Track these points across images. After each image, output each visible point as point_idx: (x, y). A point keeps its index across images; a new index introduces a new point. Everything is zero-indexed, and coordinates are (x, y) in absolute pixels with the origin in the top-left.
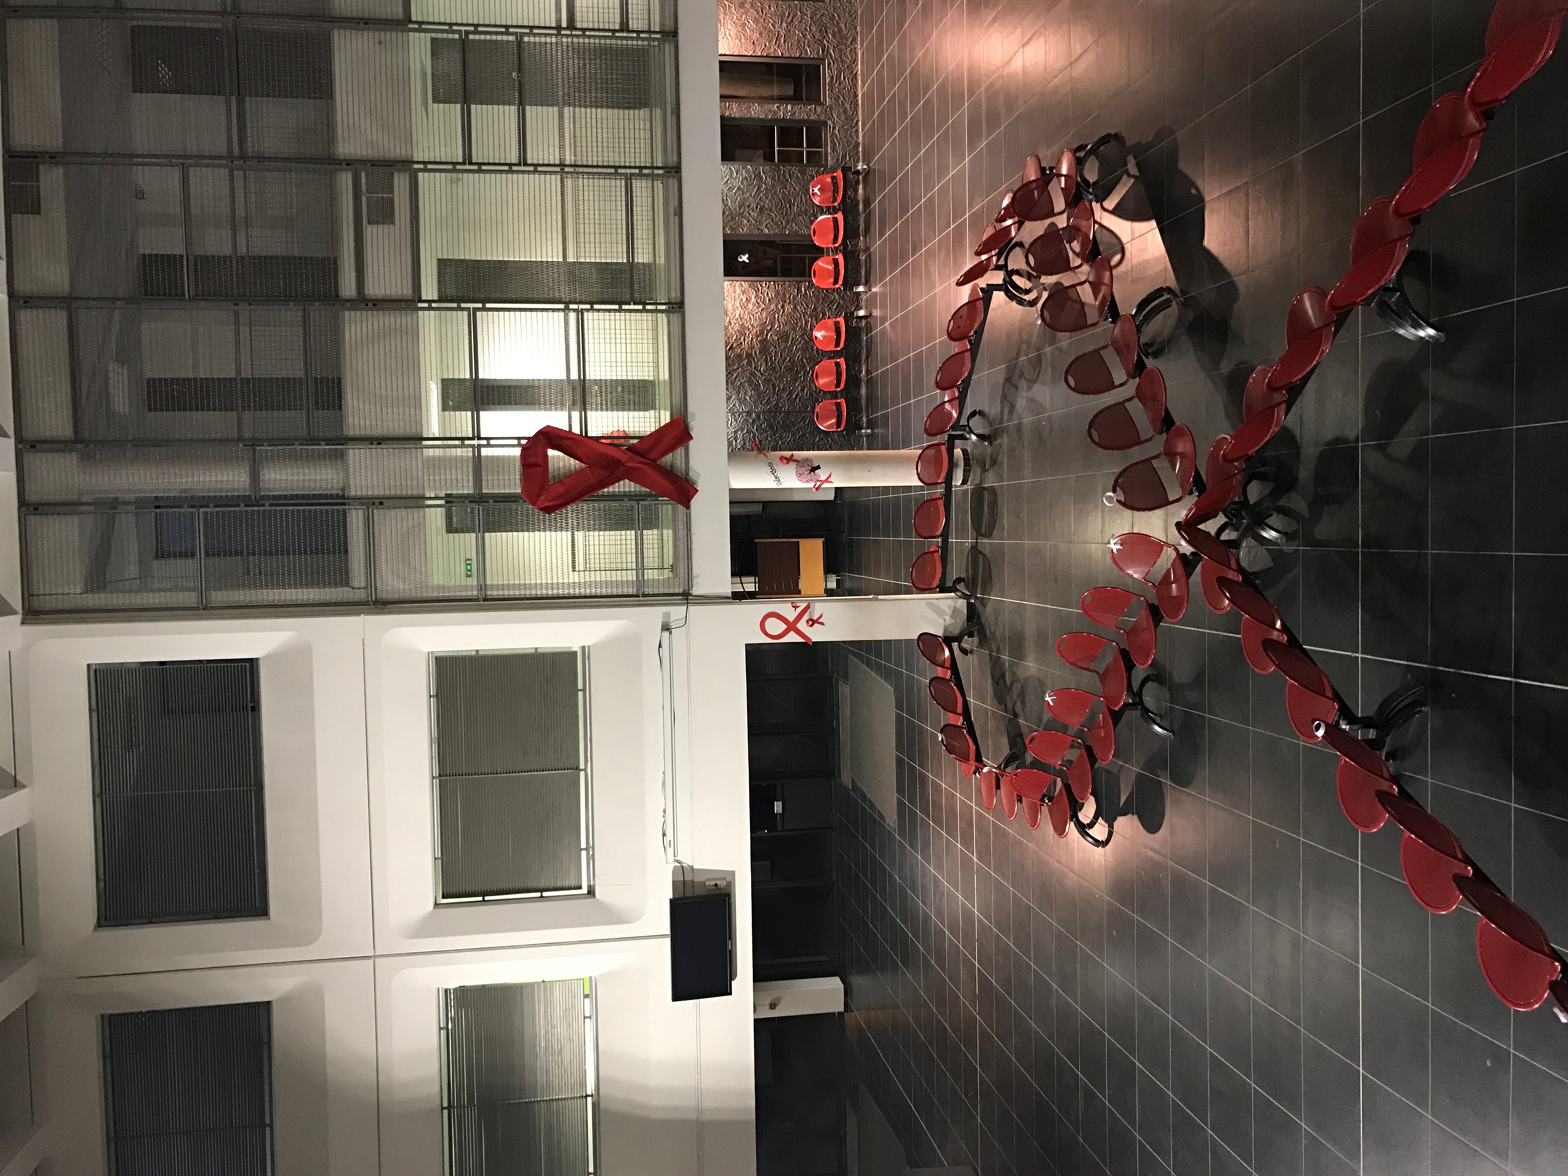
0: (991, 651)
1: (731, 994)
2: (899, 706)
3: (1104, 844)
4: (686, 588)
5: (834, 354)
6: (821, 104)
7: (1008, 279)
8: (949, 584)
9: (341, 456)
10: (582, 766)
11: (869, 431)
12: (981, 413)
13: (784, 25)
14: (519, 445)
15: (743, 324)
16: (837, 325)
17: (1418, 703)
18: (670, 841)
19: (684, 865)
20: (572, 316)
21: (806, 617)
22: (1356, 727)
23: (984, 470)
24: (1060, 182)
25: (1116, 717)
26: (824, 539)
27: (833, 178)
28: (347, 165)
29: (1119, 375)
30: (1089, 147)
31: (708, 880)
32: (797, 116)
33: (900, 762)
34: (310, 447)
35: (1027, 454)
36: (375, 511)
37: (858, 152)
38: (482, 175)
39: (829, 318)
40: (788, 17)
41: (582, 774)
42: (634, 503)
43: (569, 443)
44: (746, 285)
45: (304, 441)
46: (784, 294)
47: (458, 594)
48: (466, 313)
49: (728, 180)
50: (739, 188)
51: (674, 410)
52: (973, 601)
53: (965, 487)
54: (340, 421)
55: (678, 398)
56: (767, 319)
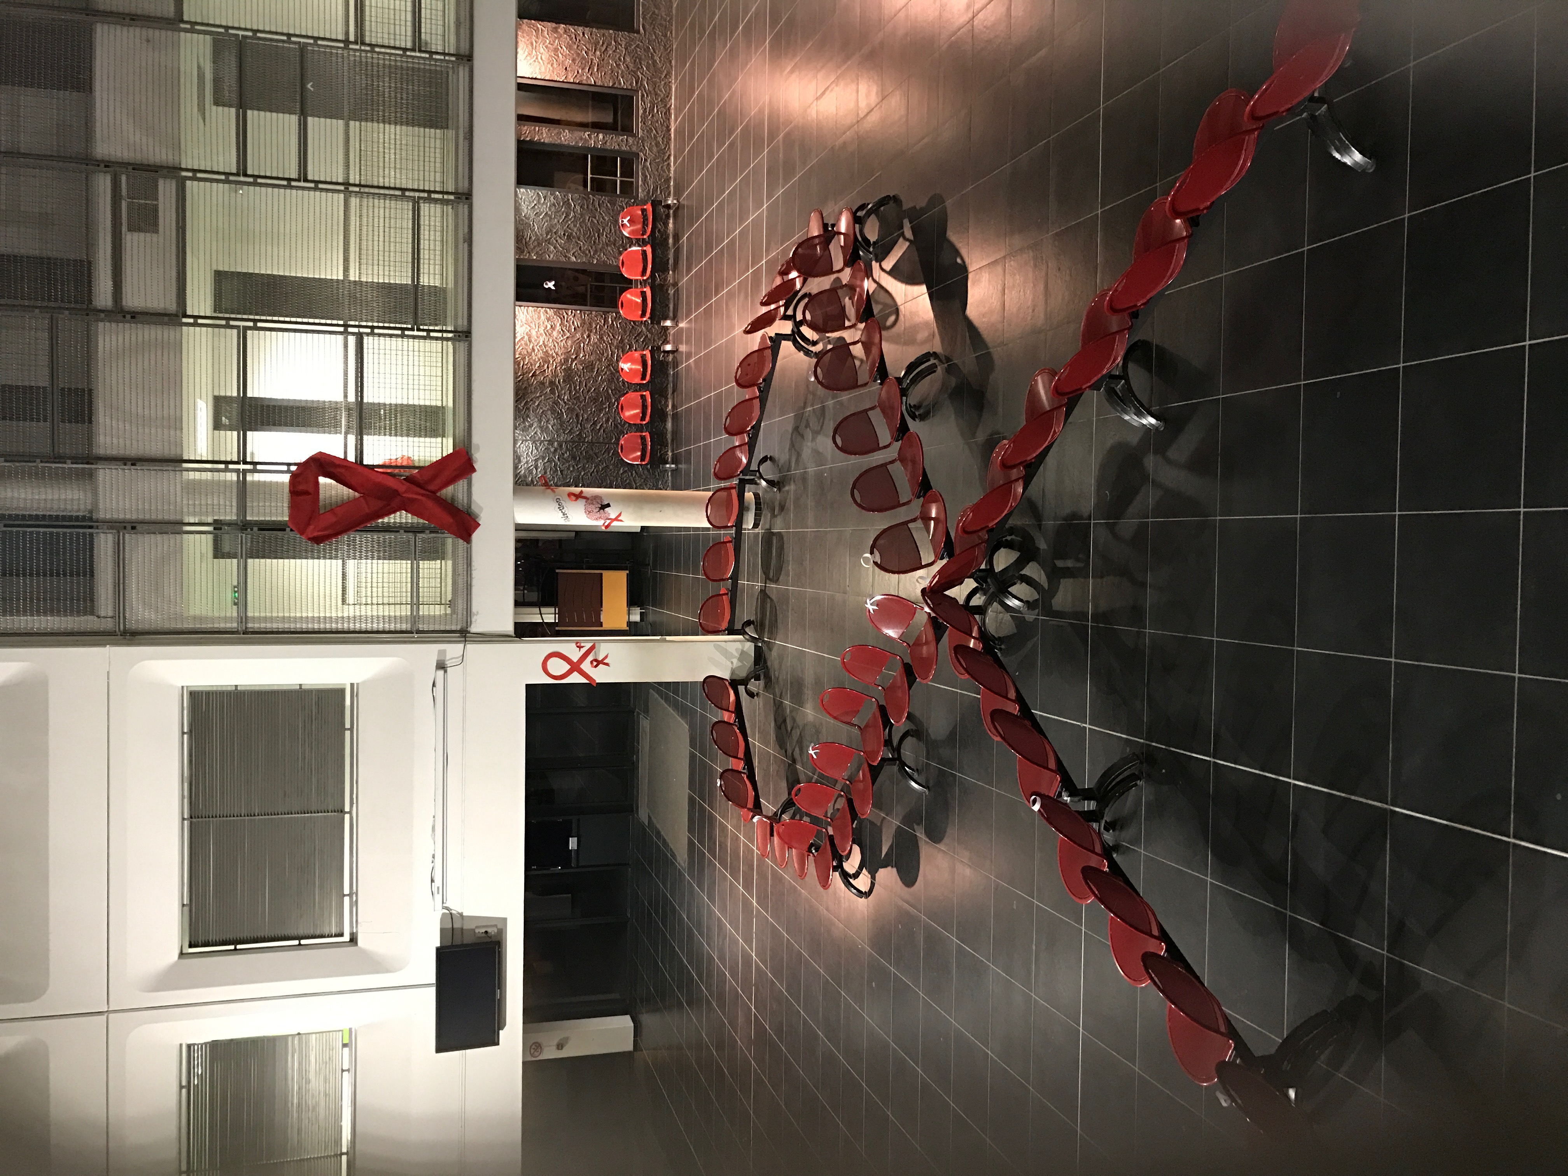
0: (774, 695)
1: (498, 1044)
2: (693, 744)
3: (867, 894)
4: (465, 625)
5: (641, 387)
6: (634, 136)
7: (796, 330)
8: (738, 626)
9: (91, 476)
10: (347, 809)
11: (673, 466)
12: (771, 458)
13: (598, 53)
14: (288, 471)
15: (547, 351)
16: (643, 357)
17: (1134, 777)
18: (438, 888)
19: (453, 912)
20: (352, 340)
21: (590, 658)
22: (1076, 799)
23: (774, 516)
24: (839, 240)
25: (875, 772)
26: (628, 572)
27: (643, 211)
28: (106, 166)
29: (884, 435)
30: (870, 206)
31: (477, 927)
32: (608, 146)
33: (692, 801)
34: (53, 465)
35: (810, 503)
36: (127, 536)
37: (669, 186)
38: (258, 188)
39: (636, 350)
40: (602, 45)
41: (347, 817)
42: (411, 536)
43: (343, 471)
44: (551, 312)
45: (45, 459)
46: (590, 324)
47: (216, 625)
48: (235, 331)
49: (535, 205)
50: (547, 213)
51: (457, 440)
52: (760, 645)
53: (756, 530)
54: (90, 438)
55: (462, 428)
56: (571, 347)
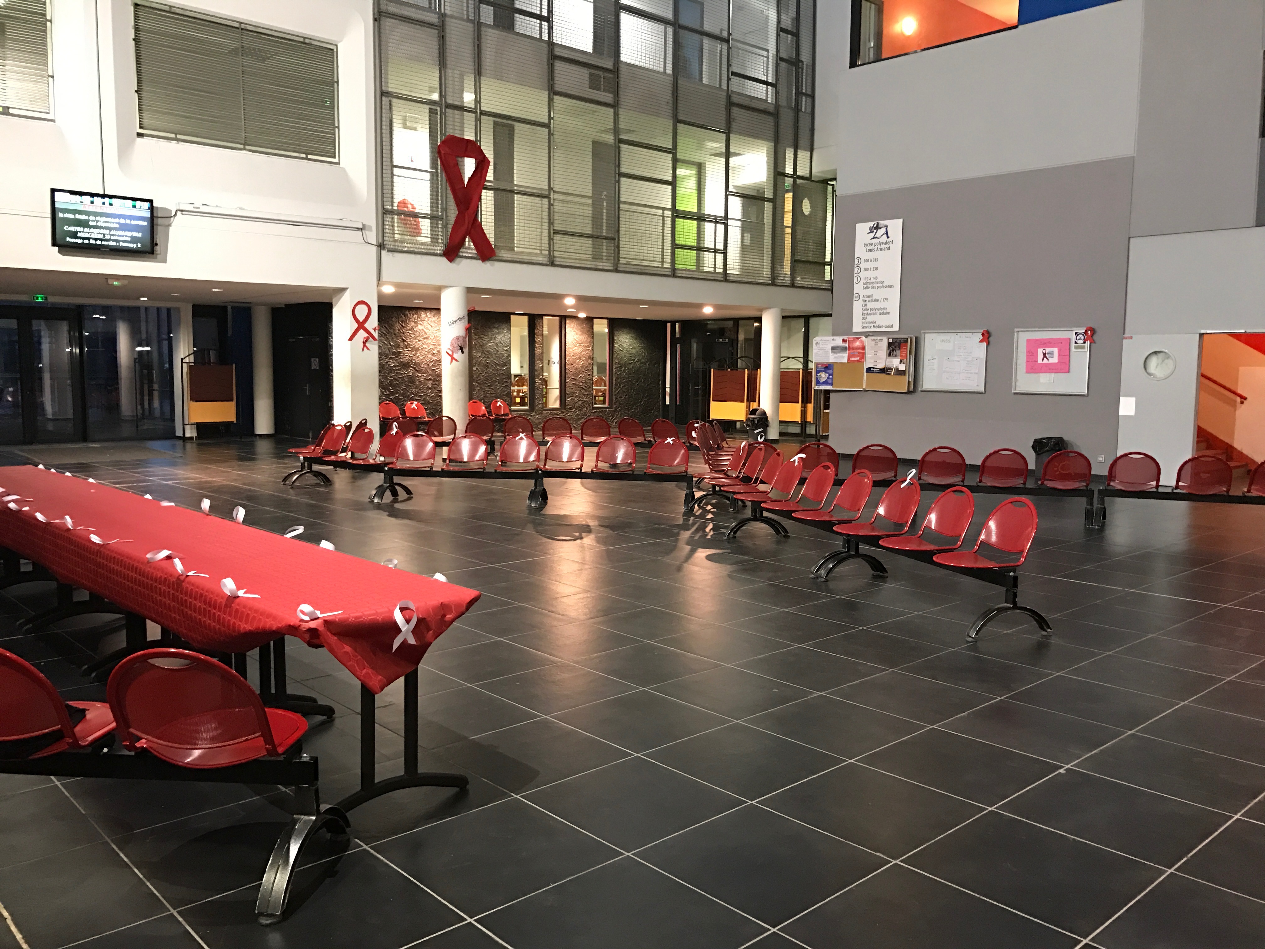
19: (172, 219)
26: (235, 422)
47: (386, 77)
51: (496, 251)
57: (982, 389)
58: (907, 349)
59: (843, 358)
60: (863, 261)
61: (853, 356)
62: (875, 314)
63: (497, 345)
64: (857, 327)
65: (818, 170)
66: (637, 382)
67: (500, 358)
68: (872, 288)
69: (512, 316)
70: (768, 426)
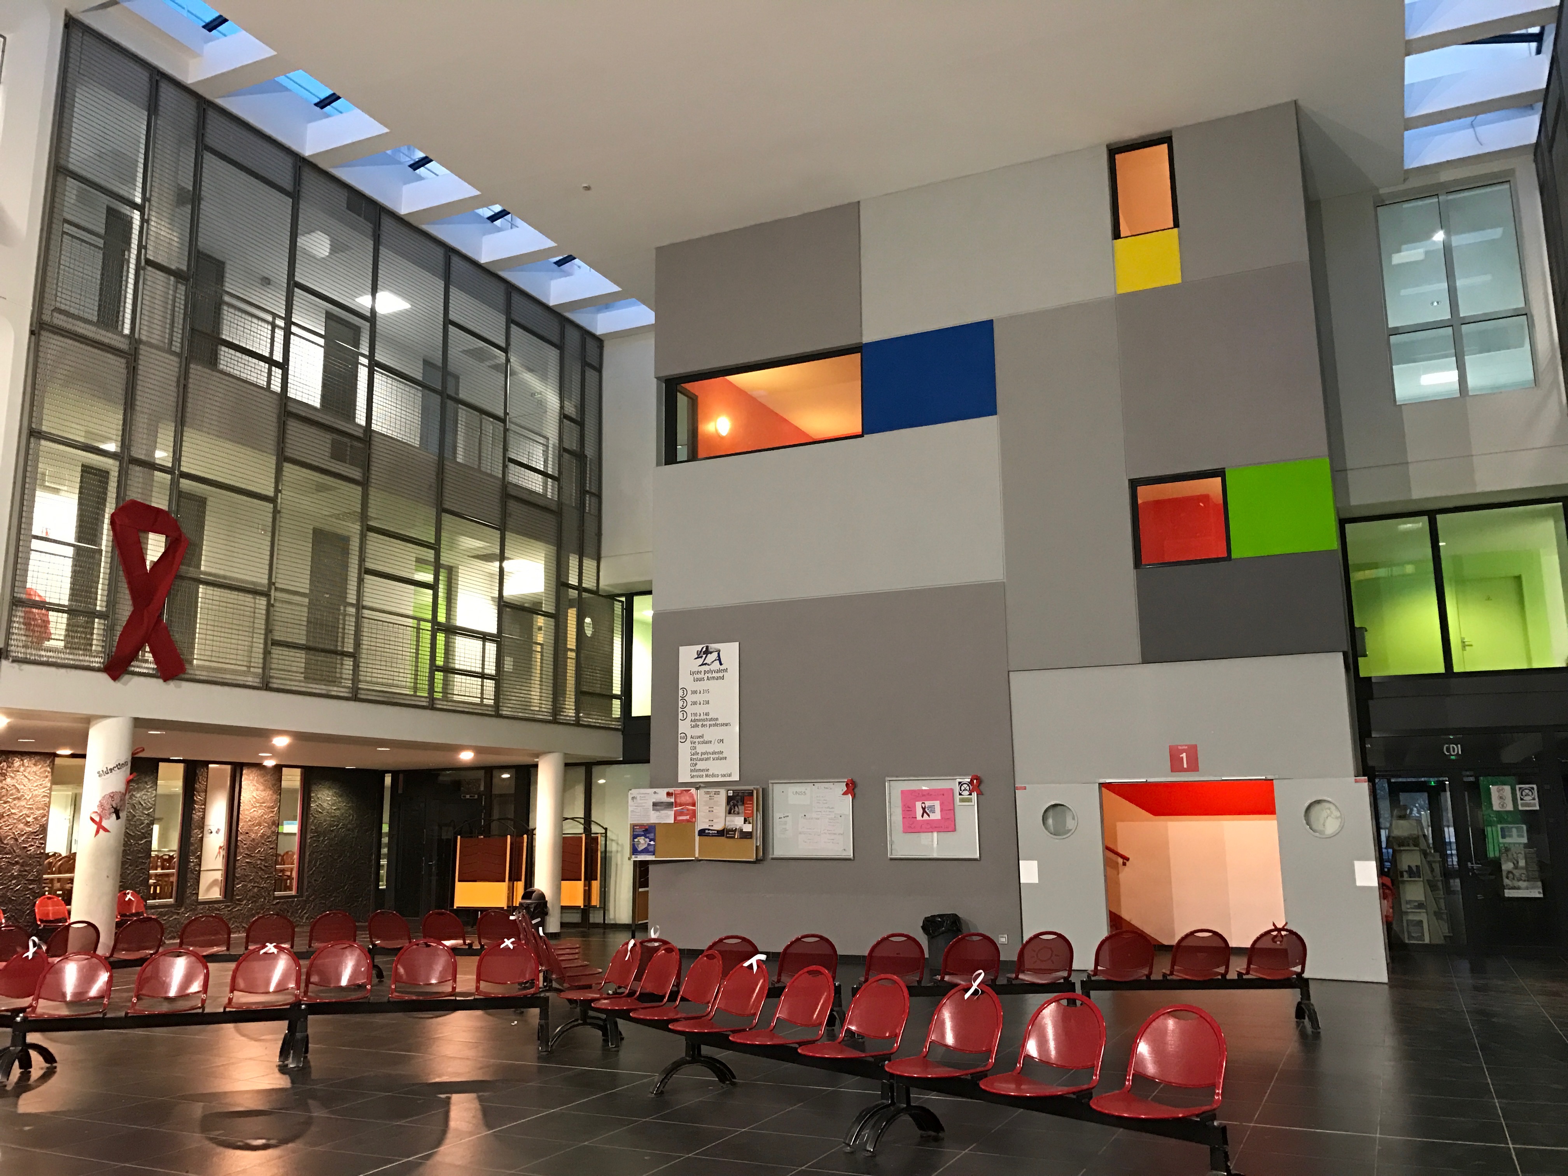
57: (850, 854)
58: (752, 804)
59: (668, 816)
60: (689, 692)
61: (681, 813)
62: (707, 759)
63: (134, 807)
64: (684, 776)
65: (606, 583)
66: (339, 857)
67: (136, 826)
68: (703, 726)
69: (161, 764)
70: (546, 914)
